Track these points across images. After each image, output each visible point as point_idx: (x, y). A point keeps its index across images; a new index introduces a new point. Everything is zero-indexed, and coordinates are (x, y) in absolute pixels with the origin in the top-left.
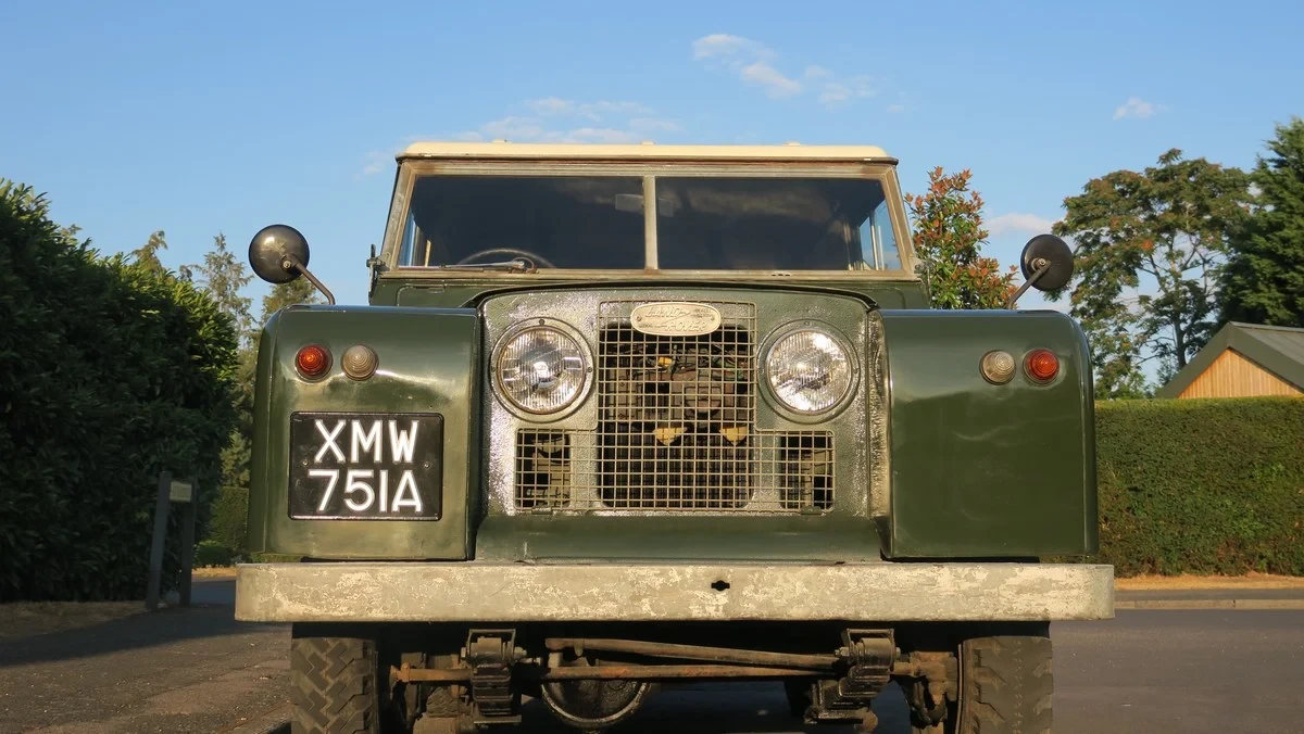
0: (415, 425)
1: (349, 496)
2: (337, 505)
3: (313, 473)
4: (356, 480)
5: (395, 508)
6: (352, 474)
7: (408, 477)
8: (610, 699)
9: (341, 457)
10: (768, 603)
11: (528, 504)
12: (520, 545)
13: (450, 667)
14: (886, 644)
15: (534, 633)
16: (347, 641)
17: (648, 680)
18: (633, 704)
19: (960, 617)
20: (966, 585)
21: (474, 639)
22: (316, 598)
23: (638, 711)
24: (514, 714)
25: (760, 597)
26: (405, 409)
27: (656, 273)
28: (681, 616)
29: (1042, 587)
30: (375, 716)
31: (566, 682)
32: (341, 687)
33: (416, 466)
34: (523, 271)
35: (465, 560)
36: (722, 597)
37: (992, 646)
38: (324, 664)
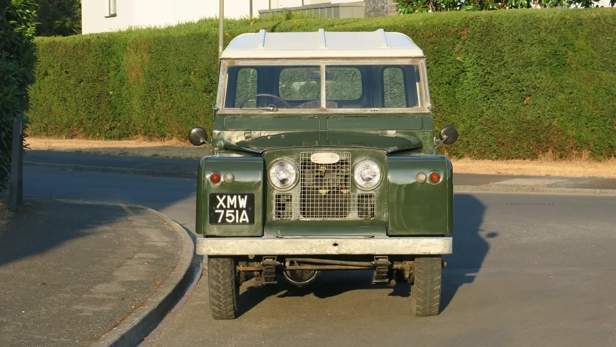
0: (246, 197)
1: (227, 218)
2: (224, 221)
3: (216, 211)
4: (229, 213)
5: (241, 221)
6: (228, 211)
7: (244, 212)
8: (306, 276)
9: (224, 207)
10: (349, 250)
11: (279, 217)
12: (277, 231)
13: (255, 266)
14: (386, 261)
15: (282, 258)
16: (226, 259)
17: (318, 270)
18: (313, 277)
19: (405, 253)
20: (406, 245)
21: (265, 259)
22: (221, 248)
23: (315, 279)
24: (275, 281)
25: (347, 248)
26: (242, 192)
27: (324, 110)
28: (324, 253)
29: (429, 245)
30: (234, 281)
31: (291, 271)
32: (224, 272)
33: (247, 209)
34: (273, 110)
35: (261, 237)
36: (336, 248)
37: (422, 260)
38: (219, 266)
